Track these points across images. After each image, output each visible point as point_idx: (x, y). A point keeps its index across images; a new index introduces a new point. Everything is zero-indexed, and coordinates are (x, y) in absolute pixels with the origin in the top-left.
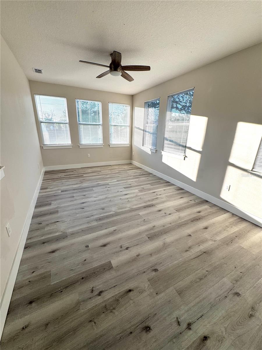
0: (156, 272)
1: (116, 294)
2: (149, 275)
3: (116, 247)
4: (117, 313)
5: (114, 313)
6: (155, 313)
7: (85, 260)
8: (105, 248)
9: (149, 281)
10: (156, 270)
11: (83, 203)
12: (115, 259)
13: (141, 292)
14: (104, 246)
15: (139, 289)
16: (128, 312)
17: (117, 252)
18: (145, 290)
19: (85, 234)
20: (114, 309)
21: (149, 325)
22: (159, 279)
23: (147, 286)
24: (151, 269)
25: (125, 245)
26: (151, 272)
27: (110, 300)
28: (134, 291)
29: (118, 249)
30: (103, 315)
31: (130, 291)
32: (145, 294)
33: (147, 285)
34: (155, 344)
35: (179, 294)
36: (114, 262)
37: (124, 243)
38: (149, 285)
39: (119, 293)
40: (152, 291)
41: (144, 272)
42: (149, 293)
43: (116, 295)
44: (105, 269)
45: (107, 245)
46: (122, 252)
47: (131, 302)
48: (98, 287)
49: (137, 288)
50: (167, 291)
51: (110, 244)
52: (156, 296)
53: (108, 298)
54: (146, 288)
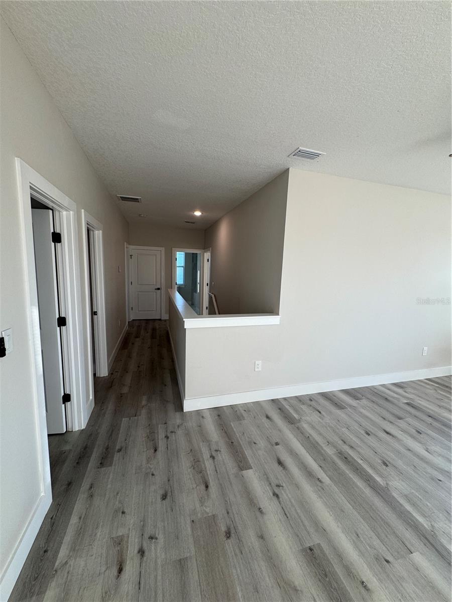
0: (225, 534)
1: (208, 471)
2: (221, 519)
3: (277, 478)
4: (189, 470)
5: (190, 468)
6: (174, 510)
7: (255, 443)
8: (276, 465)
9: (213, 515)
10: (228, 535)
11: (388, 433)
12: (255, 474)
13: (202, 501)
14: (280, 463)
15: (206, 498)
16: (186, 480)
17: (268, 478)
18: (202, 506)
19: (302, 440)
20: (194, 469)
21: (166, 499)
22: (212, 534)
23: (206, 510)
24: (232, 526)
25: (283, 492)
26: (227, 524)
27: (203, 465)
28: (205, 492)
29: (274, 482)
30: (192, 459)
31: (207, 487)
32: (198, 505)
33: (208, 510)
34: (150, 500)
35: (181, 559)
36: (250, 474)
37: (288, 492)
38: (208, 513)
39: (207, 474)
40: (199, 515)
41: (228, 513)
42: (197, 509)
43: (206, 472)
44: (241, 462)
45: (281, 466)
46: (268, 486)
47: (195, 486)
48: (219, 455)
49: (208, 496)
50: (191, 540)
51: (283, 471)
52: (191, 519)
53: (206, 464)
54: (205, 508)
